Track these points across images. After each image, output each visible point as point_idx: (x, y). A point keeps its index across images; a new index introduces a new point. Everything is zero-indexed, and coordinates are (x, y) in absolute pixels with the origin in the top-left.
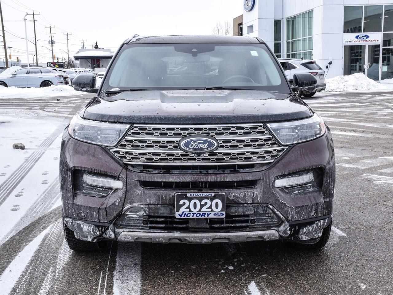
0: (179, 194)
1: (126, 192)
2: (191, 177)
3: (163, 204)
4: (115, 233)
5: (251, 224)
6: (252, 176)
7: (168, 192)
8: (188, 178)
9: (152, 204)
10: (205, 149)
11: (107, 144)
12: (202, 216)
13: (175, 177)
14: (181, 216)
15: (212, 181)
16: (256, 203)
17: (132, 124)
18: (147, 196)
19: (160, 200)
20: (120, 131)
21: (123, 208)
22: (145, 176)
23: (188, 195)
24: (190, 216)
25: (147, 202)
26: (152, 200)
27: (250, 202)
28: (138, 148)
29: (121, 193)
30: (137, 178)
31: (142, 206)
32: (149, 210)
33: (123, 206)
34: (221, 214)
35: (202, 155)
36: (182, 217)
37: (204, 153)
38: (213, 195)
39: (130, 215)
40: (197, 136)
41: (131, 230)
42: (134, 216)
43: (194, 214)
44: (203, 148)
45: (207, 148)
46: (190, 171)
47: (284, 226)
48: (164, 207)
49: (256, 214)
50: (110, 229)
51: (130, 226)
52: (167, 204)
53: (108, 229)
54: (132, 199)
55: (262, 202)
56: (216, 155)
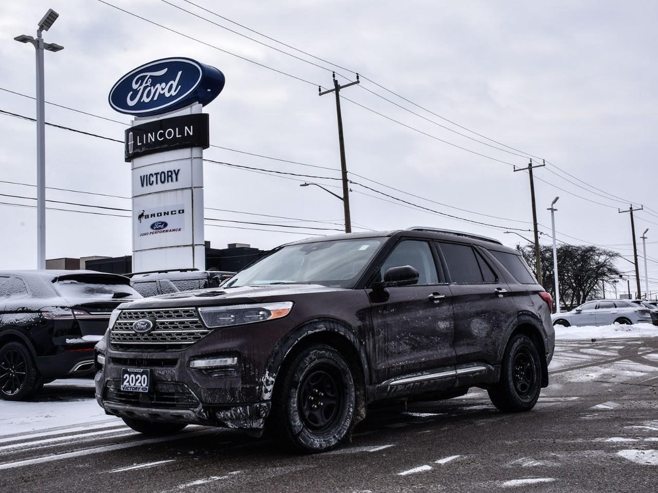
0: (124, 369)
6: (172, 355)
12: (135, 390)
16: (174, 381)
23: (129, 370)
24: (129, 389)
27: (170, 380)
34: (146, 388)
36: (125, 390)
37: (145, 333)
38: (143, 370)
43: (131, 387)
49: (177, 392)
55: (179, 381)
56: (152, 335)
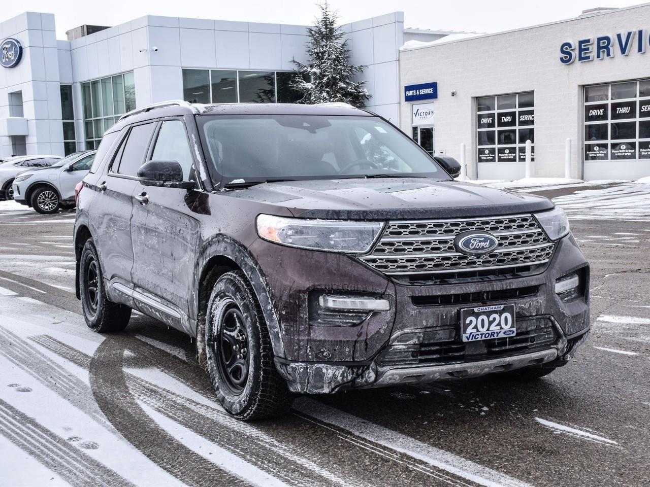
0: (466, 309)
1: (395, 314)
2: (476, 286)
3: (443, 326)
4: (377, 373)
5: (530, 343)
7: (449, 308)
8: (472, 288)
9: (430, 327)
10: (486, 248)
11: (355, 250)
12: (491, 337)
13: (457, 287)
14: (468, 339)
15: (498, 289)
16: (540, 315)
17: (386, 220)
18: (424, 316)
19: (440, 320)
20: (373, 231)
21: (390, 337)
22: (421, 290)
23: (476, 310)
24: (478, 338)
25: (423, 325)
26: (430, 321)
27: (534, 314)
28: (403, 253)
29: (389, 315)
30: (410, 293)
31: (416, 331)
32: (424, 336)
33: (391, 334)
34: (511, 331)
35: (482, 257)
36: (470, 340)
37: (485, 254)
38: (502, 307)
39: (396, 347)
40: (472, 233)
41: (400, 367)
42: (401, 347)
43: (482, 334)
44: (485, 247)
45: (489, 247)
46: (469, 280)
47: (563, 343)
48: (444, 329)
49: (538, 329)
50: (370, 368)
51: (394, 361)
52: (447, 325)
53: (368, 369)
54: (404, 323)
55: (545, 313)
56: (495, 255)
